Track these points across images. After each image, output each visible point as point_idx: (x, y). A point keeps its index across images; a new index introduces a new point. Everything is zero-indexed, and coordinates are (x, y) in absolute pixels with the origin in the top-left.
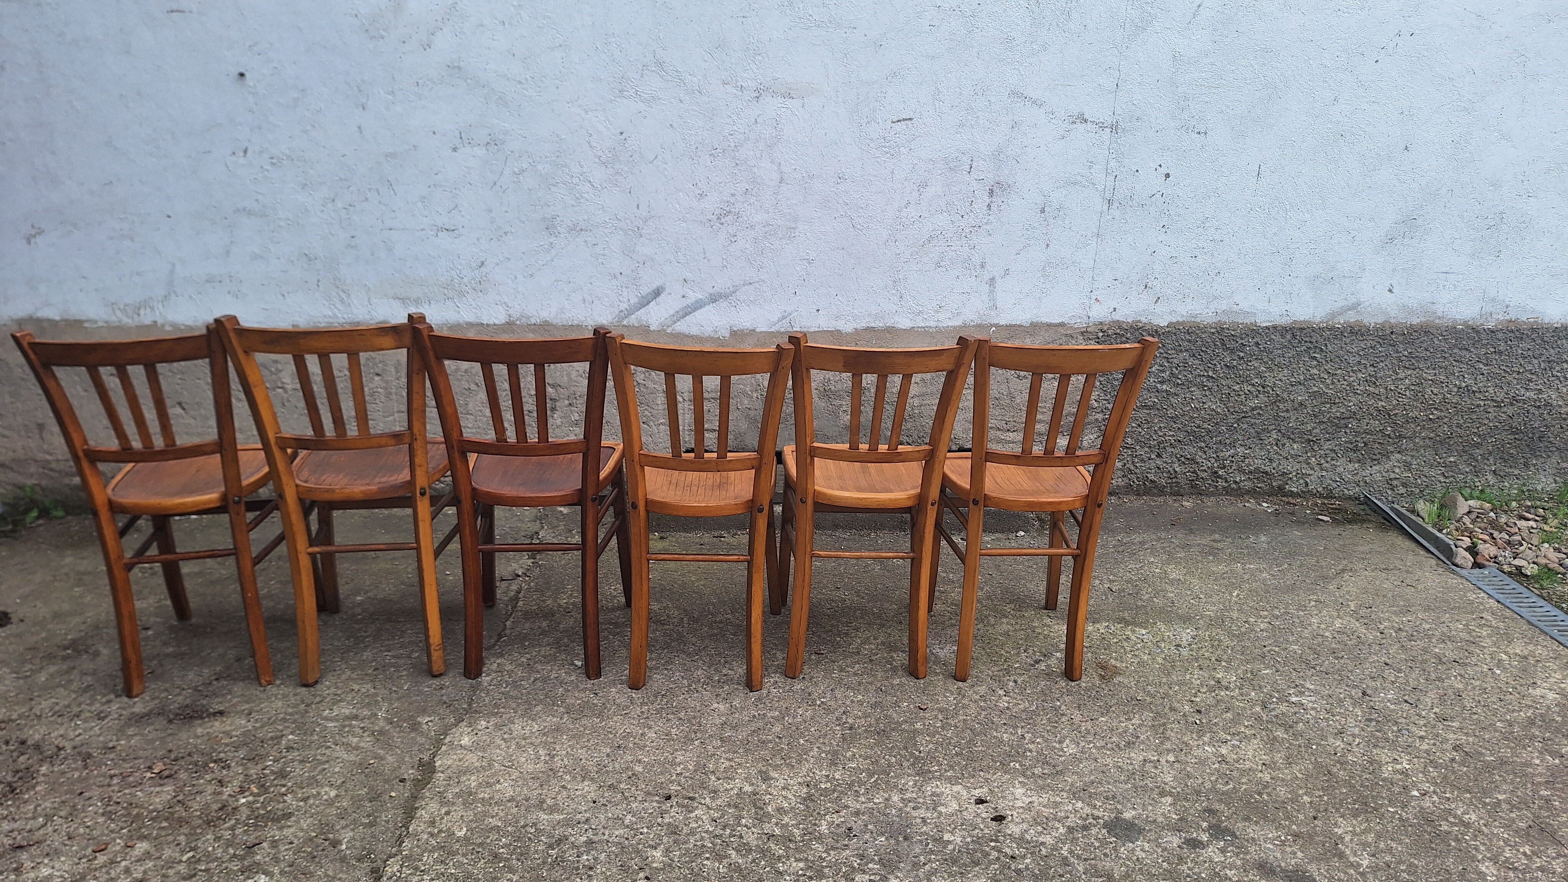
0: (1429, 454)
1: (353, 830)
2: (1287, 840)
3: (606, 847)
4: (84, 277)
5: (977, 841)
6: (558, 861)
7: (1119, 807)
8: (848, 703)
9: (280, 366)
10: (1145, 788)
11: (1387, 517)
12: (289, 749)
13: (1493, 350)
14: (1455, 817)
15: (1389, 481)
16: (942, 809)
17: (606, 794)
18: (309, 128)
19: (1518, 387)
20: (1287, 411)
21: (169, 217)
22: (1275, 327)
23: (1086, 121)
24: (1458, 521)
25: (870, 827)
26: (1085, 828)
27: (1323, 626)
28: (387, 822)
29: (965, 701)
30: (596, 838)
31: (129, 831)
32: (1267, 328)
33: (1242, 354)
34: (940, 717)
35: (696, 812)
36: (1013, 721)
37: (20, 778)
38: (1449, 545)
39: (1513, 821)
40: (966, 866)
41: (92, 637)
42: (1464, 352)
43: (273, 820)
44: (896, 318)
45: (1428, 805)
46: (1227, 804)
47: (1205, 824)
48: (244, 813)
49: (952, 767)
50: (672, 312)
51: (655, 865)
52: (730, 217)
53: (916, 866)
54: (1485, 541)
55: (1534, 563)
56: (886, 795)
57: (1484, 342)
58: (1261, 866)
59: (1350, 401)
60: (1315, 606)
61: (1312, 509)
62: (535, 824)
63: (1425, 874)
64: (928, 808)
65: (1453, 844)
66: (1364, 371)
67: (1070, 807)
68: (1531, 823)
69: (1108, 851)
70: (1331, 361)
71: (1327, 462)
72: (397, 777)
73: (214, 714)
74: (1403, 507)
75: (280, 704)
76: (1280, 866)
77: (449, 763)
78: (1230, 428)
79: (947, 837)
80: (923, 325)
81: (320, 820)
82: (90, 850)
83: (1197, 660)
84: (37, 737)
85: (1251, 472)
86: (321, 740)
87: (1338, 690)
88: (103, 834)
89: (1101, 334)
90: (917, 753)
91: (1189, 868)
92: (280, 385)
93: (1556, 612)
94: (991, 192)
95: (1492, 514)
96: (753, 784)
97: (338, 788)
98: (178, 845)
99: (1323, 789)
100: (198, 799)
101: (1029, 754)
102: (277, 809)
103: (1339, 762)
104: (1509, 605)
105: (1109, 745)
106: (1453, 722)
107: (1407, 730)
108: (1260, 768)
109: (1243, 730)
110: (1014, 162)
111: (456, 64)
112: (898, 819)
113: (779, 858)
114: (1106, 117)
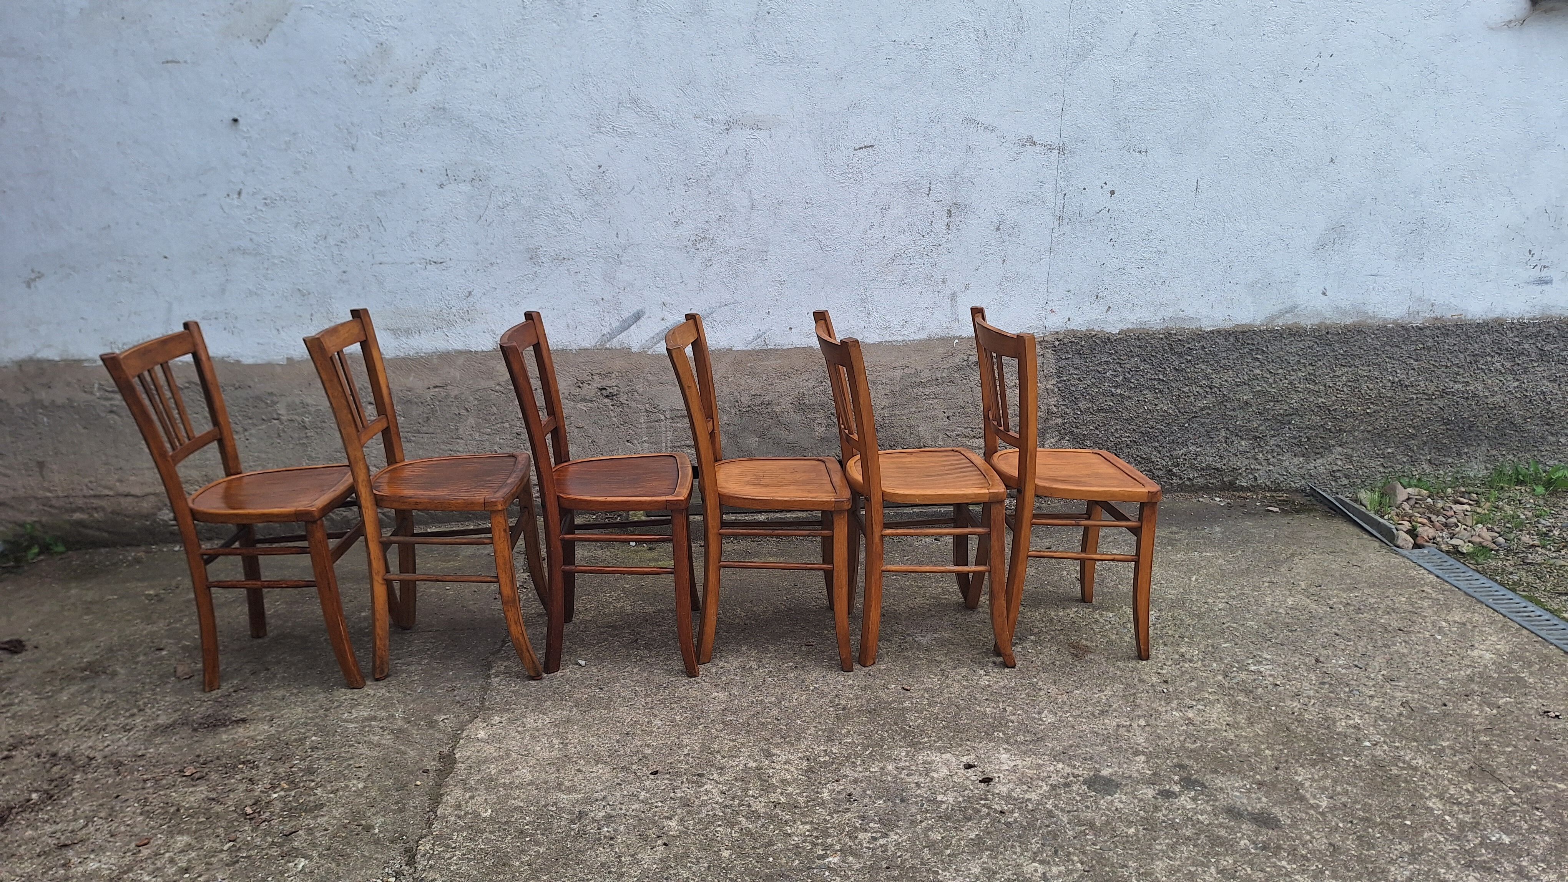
0: (1369, 446)
1: (383, 816)
2: (1252, 788)
3: (624, 820)
4: (82, 318)
5: (968, 800)
6: (582, 833)
7: (1097, 766)
8: (840, 687)
9: (275, 399)
10: (1120, 749)
11: (1331, 506)
12: (313, 749)
13: (1421, 346)
14: (1404, 763)
15: (1332, 473)
16: (935, 775)
17: (620, 775)
18: (301, 169)
19: (1447, 380)
20: (1234, 410)
21: (166, 257)
22: (1219, 332)
23: (1035, 144)
24: (1398, 508)
25: (868, 792)
26: (1067, 785)
27: (1277, 604)
28: (416, 807)
29: (949, 681)
30: (614, 813)
31: (169, 827)
32: (1212, 332)
33: (1189, 358)
34: (926, 696)
35: (706, 787)
36: (995, 696)
37: (56, 786)
38: (1390, 528)
39: (1456, 763)
40: (959, 821)
41: (108, 659)
42: (1396, 349)
43: (306, 811)
44: (865, 334)
45: (1379, 753)
46: (1196, 760)
47: (1176, 778)
48: (278, 805)
49: (940, 739)
50: (652, 335)
51: (671, 833)
52: (705, 243)
53: (913, 823)
54: (1424, 524)
55: (1469, 542)
56: (881, 765)
57: (1413, 339)
58: (1230, 811)
59: (1292, 399)
60: (1269, 587)
61: (1261, 502)
62: (555, 803)
63: (1378, 811)
64: (921, 775)
65: (1403, 785)
66: (1303, 369)
67: (1052, 768)
68: (1472, 764)
69: (1089, 804)
70: (1272, 361)
71: (1274, 457)
72: (420, 769)
73: (237, 722)
74: (1347, 497)
75: (300, 710)
76: (1246, 810)
77: (468, 754)
78: (1182, 427)
79: (940, 798)
80: (890, 339)
81: (351, 809)
82: (133, 845)
83: (1161, 637)
84: (67, 749)
85: (1203, 469)
86: (344, 740)
87: (1293, 659)
88: (143, 831)
89: (1057, 343)
90: (907, 728)
91: (1163, 815)
92: (275, 416)
93: (1489, 583)
94: (950, 211)
95: (1429, 500)
96: (756, 761)
97: (365, 781)
98: (218, 836)
99: (1283, 743)
100: (231, 796)
101: (1011, 724)
102: (309, 801)
103: (1297, 720)
104: (1448, 579)
105: (1085, 714)
106: (1399, 682)
107: (1358, 690)
108: (1224, 728)
109: (1207, 696)
110: (970, 184)
111: (441, 106)
112: (893, 785)
113: (787, 822)
114: (1053, 139)
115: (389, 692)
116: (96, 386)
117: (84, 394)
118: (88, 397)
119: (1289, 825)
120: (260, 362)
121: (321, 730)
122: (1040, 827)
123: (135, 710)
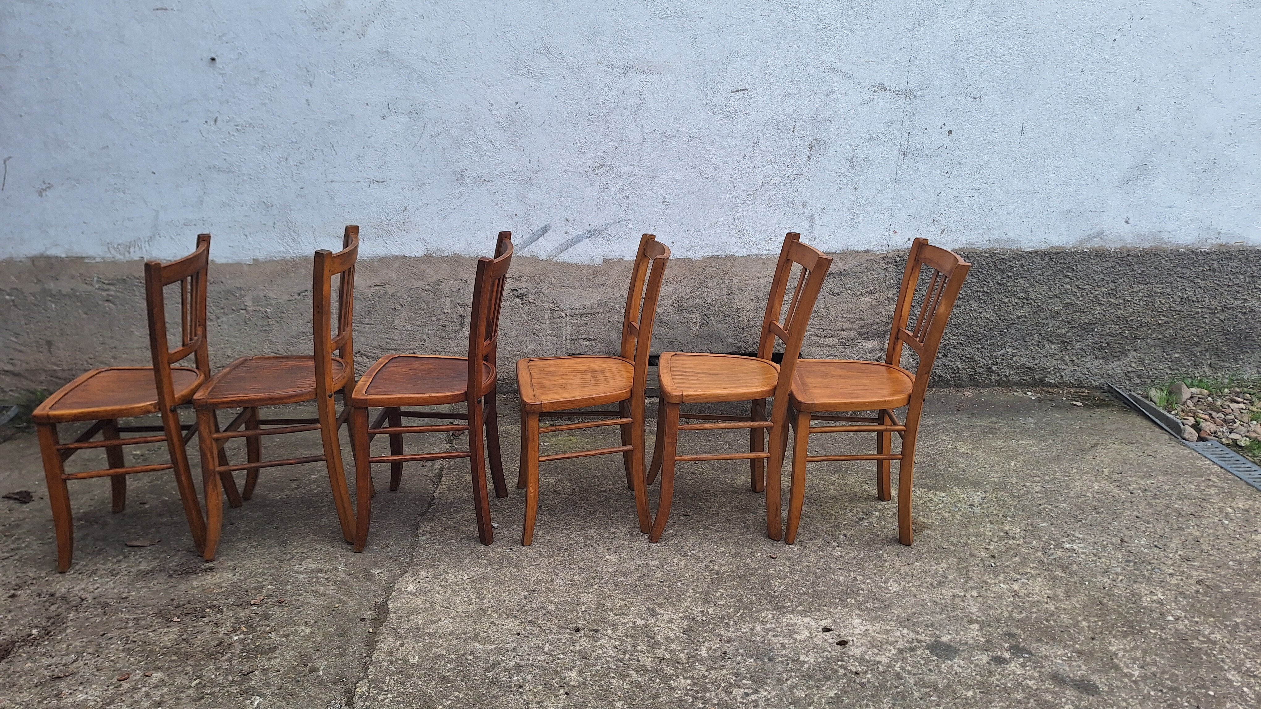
0: (1159, 352)
1: (327, 660)
2: (1072, 656)
3: (531, 670)
4: (85, 223)
5: (827, 660)
6: (495, 681)
7: (937, 632)
8: (713, 553)
9: (243, 292)
10: (956, 618)
11: (1126, 401)
12: (269, 596)
13: (1208, 268)
14: (1204, 636)
15: (1127, 374)
16: (797, 636)
17: (528, 628)
18: (267, 101)
19: (1228, 297)
20: (1046, 318)
21: (154, 173)
22: (1036, 252)
23: (885, 90)
24: (1183, 405)
25: (740, 651)
26: (912, 649)
27: (1085, 488)
28: (354, 653)
29: (807, 551)
30: (523, 663)
31: (146, 664)
32: (1030, 253)
33: (1010, 274)
34: (788, 564)
35: (601, 641)
36: (847, 566)
37: (53, 623)
38: (1177, 423)
39: (1250, 638)
40: (820, 680)
41: (99, 511)
42: (1185, 270)
43: (261, 653)
44: (735, 248)
45: (1181, 627)
46: (1023, 629)
47: (1006, 645)
48: (238, 647)
49: (801, 604)
50: (557, 245)
51: (572, 683)
52: (603, 169)
53: (780, 681)
54: (1206, 420)
55: (1246, 436)
56: (751, 626)
57: (1201, 262)
58: (1054, 677)
59: (1096, 310)
60: (1077, 473)
61: (1066, 397)
62: (472, 653)
63: (1184, 681)
64: (785, 636)
65: (1204, 657)
66: (1106, 286)
67: (898, 634)
69: (932, 667)
70: (1081, 278)
71: (1078, 359)
72: (358, 618)
73: (206, 570)
74: (1138, 394)
75: (258, 561)
76: (1069, 677)
77: (399, 605)
78: (1002, 333)
79: (802, 658)
80: (757, 253)
81: (300, 653)
82: (115, 679)
83: (988, 516)
84: (63, 590)
85: (1018, 368)
86: (295, 589)
87: (1101, 539)
88: (124, 666)
89: (898, 259)
90: (772, 593)
91: (997, 680)
92: (243, 307)
94: (811, 147)
95: (1210, 399)
96: (644, 619)
97: (312, 626)
98: (186, 674)
99: (1097, 615)
100: (199, 637)
101: (861, 592)
102: (265, 644)
103: (1107, 595)
104: (1230, 470)
105: (925, 584)
106: (1195, 562)
107: (1159, 568)
108: (1046, 600)
109: (1029, 570)
110: (829, 123)
111: (385, 50)
112: (762, 645)
113: (671, 676)
114: (901, 86)
115: (333, 547)
116: (95, 279)
117: (85, 286)
118: (89, 288)
119: (1106, 692)
120: (230, 259)
121: (276, 579)
122: (891, 688)
123: (121, 557)
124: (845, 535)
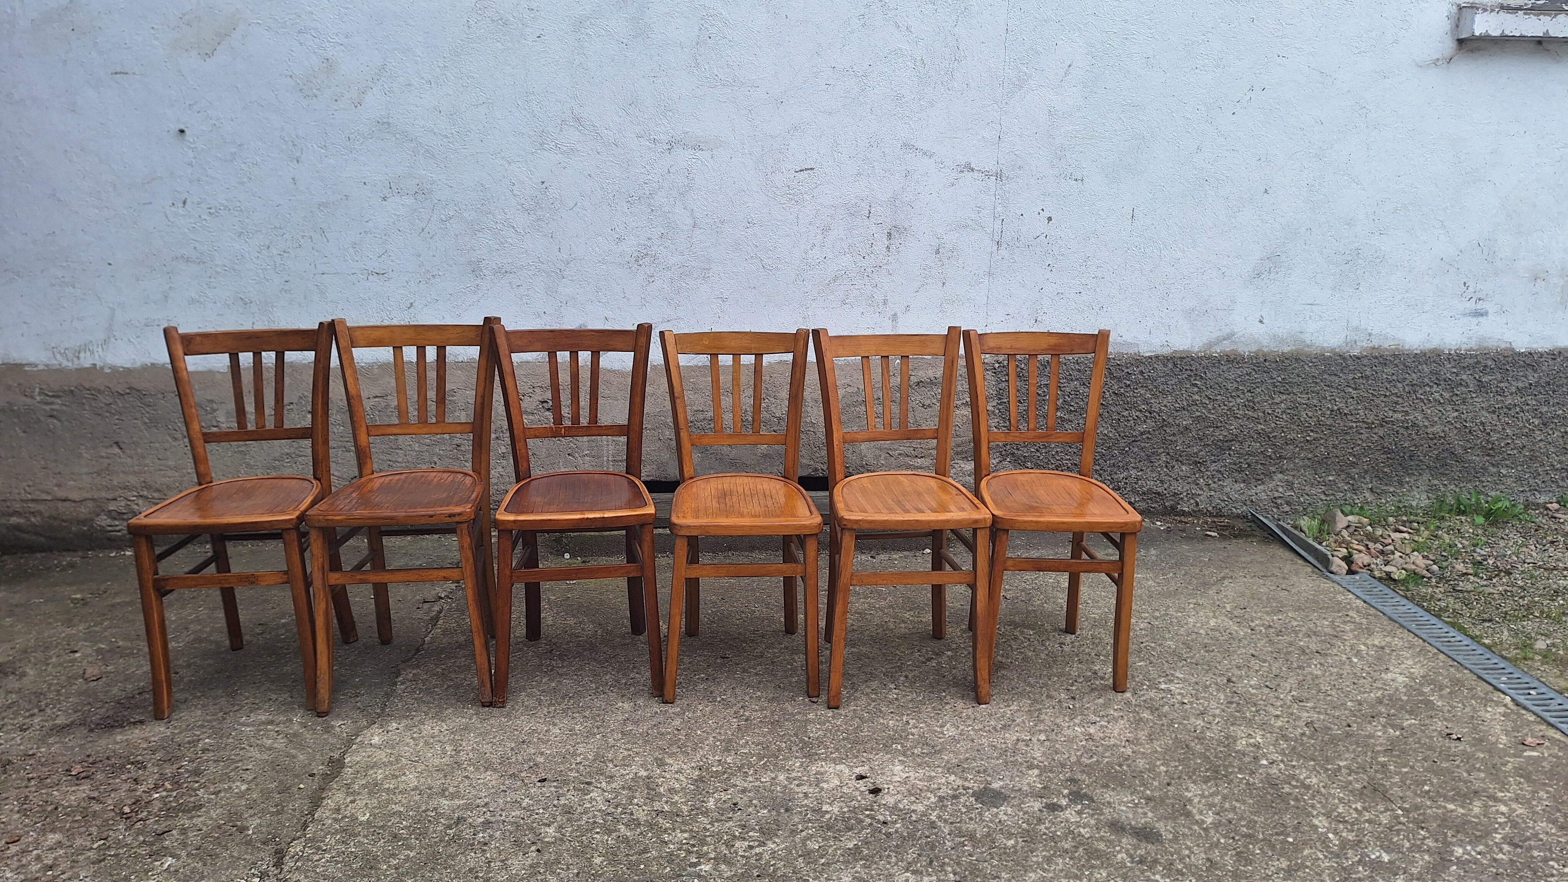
0: (1309, 474)
1: (260, 818)
2: (1140, 803)
3: (502, 826)
4: (25, 323)
5: (854, 810)
6: (456, 838)
7: (989, 779)
8: (747, 698)
10: (1015, 763)
11: (1270, 532)
12: (204, 751)
13: (1360, 375)
14: (1297, 781)
15: (1273, 500)
16: (825, 785)
17: (507, 782)
18: (245, 180)
19: (1386, 409)
20: (1174, 435)
21: (110, 264)
22: (1157, 357)
23: (973, 170)
24: (1336, 535)
25: (754, 802)
26: (955, 797)
27: (1198, 625)
28: (294, 810)
29: (857, 695)
30: (493, 819)
31: (43, 825)
32: (1150, 357)
33: (1128, 383)
35: (591, 795)
36: (901, 710)
38: (1326, 555)
39: (1350, 783)
40: (840, 831)
41: (20, 660)
42: (1333, 378)
43: (183, 811)
45: (1274, 771)
46: (1089, 775)
47: (1066, 791)
48: (157, 805)
49: (837, 750)
51: (547, 840)
52: (648, 259)
53: (793, 833)
54: (1360, 551)
55: (1403, 569)
56: (773, 775)
57: (1351, 368)
58: (1113, 824)
59: (1231, 425)
60: (1194, 608)
61: (1202, 526)
62: (435, 809)
63: (1262, 828)
64: (810, 785)
65: (1292, 803)
66: (1242, 396)
67: (943, 780)
68: (1365, 784)
69: (973, 816)
70: (1211, 387)
71: (1214, 482)
72: (306, 773)
73: (134, 723)
74: (1288, 524)
75: (199, 713)
76: (1130, 824)
77: (358, 759)
78: (1122, 451)
79: (825, 808)
81: (229, 811)
82: (3, 842)
83: (1077, 655)
85: (1144, 493)
86: (236, 743)
87: (1204, 679)
88: (17, 828)
89: (997, 365)
90: (806, 739)
91: (1046, 828)
93: (1417, 609)
94: (890, 234)
95: (1369, 528)
96: (648, 770)
97: (249, 783)
98: (89, 835)
99: (1179, 760)
100: (112, 796)
101: (911, 737)
102: (189, 802)
103: (1197, 738)
104: (1373, 604)
105: (987, 728)
106: (1307, 702)
107: (1265, 710)
108: (1123, 744)
109: (1112, 712)
110: (909, 208)
111: (385, 120)
112: (781, 795)
113: (666, 831)
114: (990, 165)
115: (291, 697)
116: (37, 390)
117: (24, 399)
118: (28, 401)
119: (1169, 840)
120: (200, 369)
121: (216, 732)
122: (920, 838)
123: (36, 711)
124: (906, 677)
